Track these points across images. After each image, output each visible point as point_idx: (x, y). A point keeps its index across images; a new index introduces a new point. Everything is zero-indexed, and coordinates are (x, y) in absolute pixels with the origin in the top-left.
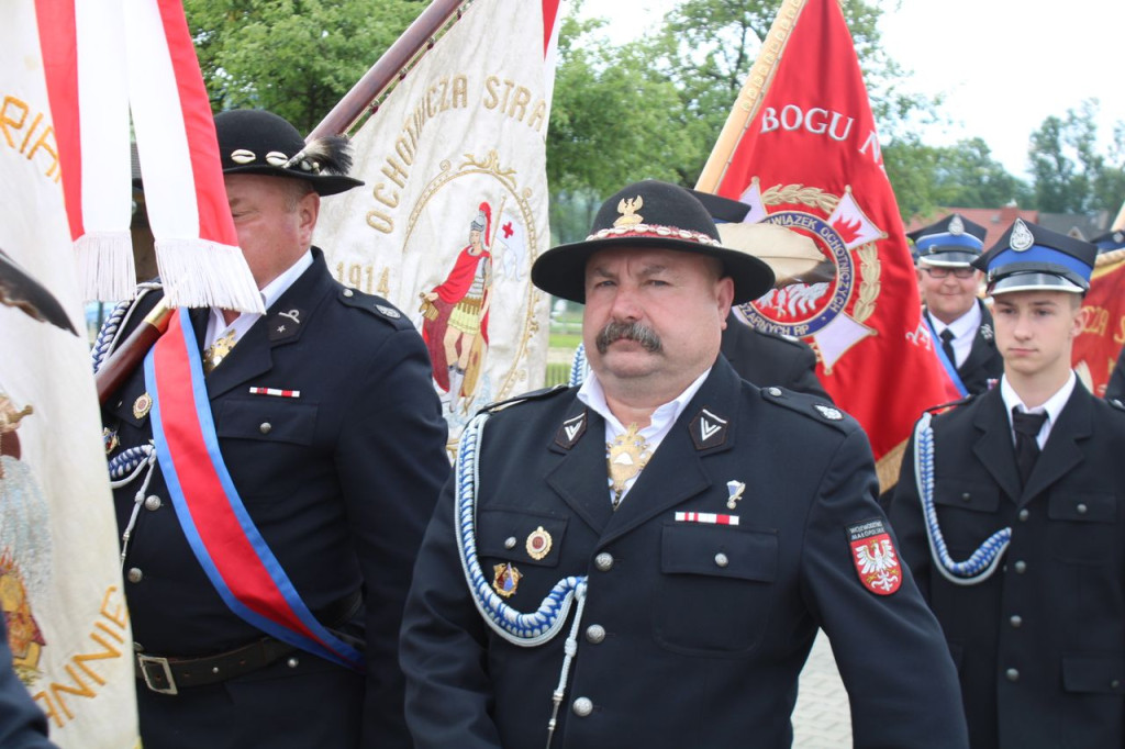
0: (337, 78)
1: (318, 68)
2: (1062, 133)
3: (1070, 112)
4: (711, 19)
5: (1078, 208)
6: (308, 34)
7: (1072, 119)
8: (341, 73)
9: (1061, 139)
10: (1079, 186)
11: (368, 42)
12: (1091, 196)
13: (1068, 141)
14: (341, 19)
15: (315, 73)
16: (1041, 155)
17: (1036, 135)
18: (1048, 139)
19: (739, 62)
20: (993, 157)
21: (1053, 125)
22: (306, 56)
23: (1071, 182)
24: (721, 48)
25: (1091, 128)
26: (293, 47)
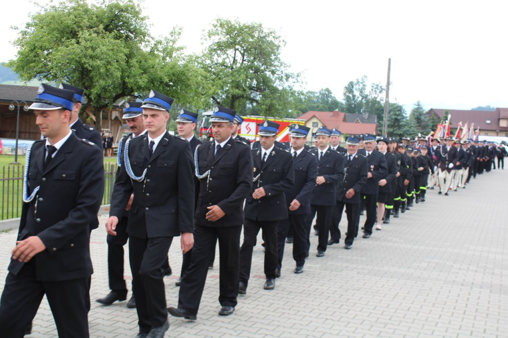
0: (89, 65)
1: (83, 62)
2: (355, 87)
3: (357, 80)
4: (226, 47)
5: (360, 112)
6: (80, 51)
7: (358, 82)
8: (91, 64)
9: (354, 89)
10: (360, 105)
11: (100, 53)
12: (364, 108)
13: (356, 90)
14: (91, 45)
15: (83, 63)
16: (347, 94)
17: (346, 88)
18: (350, 89)
19: (234, 62)
20: (333, 95)
21: (351, 84)
22: (80, 58)
23: (357, 103)
24: (228, 57)
25: (364, 85)
26: (75, 55)
